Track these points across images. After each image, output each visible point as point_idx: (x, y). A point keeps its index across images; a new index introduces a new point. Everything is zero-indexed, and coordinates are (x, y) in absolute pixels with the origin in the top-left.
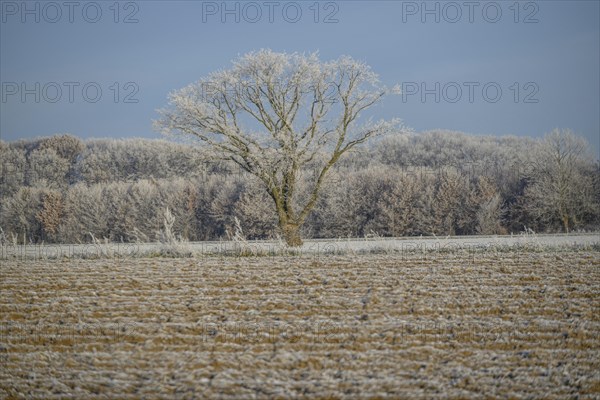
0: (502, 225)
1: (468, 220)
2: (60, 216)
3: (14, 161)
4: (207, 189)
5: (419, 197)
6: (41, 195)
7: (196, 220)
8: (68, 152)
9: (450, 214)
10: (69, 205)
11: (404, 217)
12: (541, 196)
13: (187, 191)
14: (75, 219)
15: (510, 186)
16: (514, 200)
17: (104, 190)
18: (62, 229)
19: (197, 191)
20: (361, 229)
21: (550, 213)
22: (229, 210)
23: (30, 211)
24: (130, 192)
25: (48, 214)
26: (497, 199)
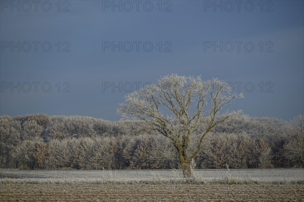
0: (272, 163)
1: (255, 161)
2: (45, 155)
3: (15, 127)
4: (121, 143)
5: (229, 148)
6: (36, 145)
7: (115, 159)
8: (42, 122)
9: (245, 157)
10: (50, 150)
11: (222, 158)
12: (292, 149)
13: (111, 144)
14: (53, 157)
15: (276, 143)
16: (278, 151)
17: (68, 142)
18: (47, 161)
19: (116, 144)
20: (200, 164)
21: (296, 157)
22: (132, 153)
23: (30, 153)
24: (81, 144)
25: (39, 154)
26: (269, 150)
